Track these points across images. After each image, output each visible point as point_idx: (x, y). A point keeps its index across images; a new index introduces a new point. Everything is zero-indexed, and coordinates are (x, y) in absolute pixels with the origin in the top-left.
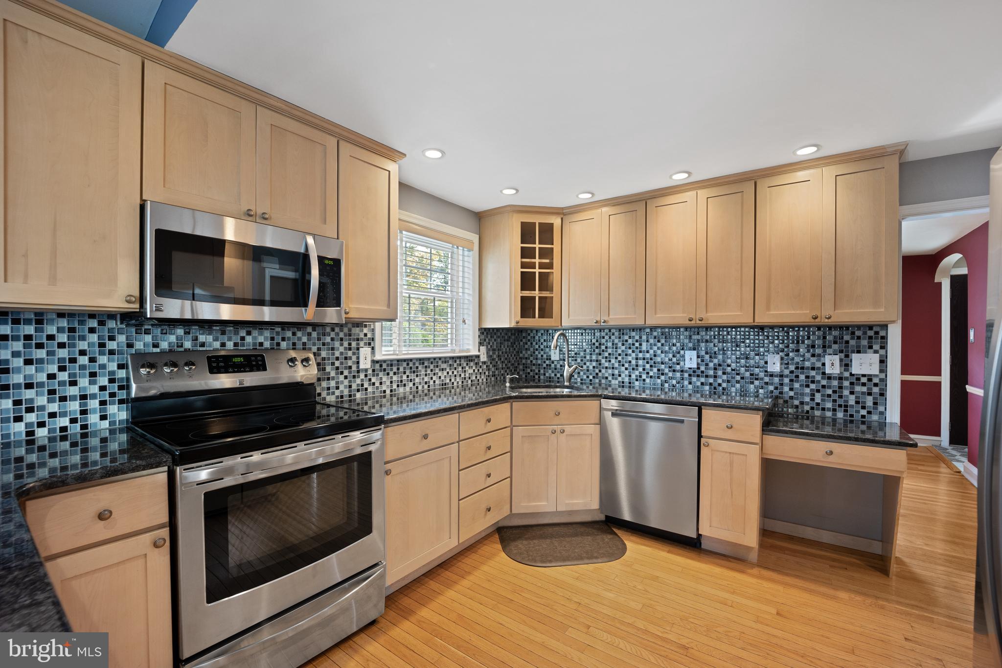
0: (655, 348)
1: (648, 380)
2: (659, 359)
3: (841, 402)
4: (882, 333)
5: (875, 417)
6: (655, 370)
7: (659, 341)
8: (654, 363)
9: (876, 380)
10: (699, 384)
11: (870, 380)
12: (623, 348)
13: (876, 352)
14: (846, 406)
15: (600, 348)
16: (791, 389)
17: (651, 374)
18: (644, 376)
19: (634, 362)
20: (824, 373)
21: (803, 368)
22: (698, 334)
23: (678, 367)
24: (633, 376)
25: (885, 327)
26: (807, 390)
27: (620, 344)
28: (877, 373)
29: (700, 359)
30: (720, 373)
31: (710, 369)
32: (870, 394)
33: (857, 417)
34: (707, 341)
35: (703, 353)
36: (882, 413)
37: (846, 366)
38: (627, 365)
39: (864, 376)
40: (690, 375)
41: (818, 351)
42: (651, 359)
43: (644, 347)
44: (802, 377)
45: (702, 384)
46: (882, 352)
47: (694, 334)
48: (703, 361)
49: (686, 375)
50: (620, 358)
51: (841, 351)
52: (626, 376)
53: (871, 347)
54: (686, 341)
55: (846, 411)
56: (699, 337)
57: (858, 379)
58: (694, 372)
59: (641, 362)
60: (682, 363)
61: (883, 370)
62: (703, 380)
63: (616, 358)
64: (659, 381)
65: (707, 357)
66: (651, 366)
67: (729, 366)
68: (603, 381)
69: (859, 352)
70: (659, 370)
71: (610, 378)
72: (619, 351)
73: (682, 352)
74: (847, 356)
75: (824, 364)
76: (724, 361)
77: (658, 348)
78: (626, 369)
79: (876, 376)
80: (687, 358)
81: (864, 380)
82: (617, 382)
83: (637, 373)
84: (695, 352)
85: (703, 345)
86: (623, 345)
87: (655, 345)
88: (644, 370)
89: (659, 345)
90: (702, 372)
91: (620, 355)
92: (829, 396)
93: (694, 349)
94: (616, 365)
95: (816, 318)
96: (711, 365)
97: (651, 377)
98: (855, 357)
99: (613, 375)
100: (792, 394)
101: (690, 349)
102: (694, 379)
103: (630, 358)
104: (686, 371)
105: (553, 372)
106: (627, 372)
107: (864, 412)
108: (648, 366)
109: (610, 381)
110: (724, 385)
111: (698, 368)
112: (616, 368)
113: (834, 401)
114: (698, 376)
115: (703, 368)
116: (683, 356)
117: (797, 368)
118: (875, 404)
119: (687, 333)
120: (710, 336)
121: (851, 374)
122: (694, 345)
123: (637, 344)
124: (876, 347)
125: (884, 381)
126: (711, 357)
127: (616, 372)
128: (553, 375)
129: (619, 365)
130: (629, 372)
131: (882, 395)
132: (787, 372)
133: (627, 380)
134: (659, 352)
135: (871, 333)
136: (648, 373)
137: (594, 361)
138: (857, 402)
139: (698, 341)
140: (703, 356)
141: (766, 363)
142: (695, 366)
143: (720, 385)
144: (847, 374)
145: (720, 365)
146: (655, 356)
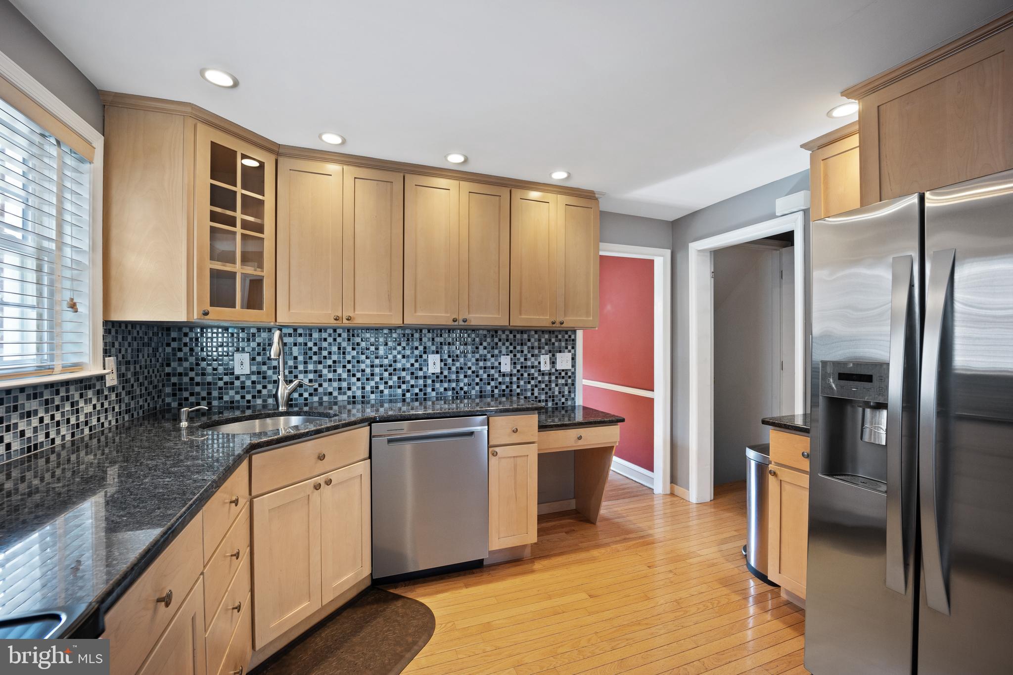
0: (395, 352)
1: (386, 392)
2: (399, 366)
3: (550, 393)
4: (573, 337)
5: (569, 403)
6: (395, 378)
7: (399, 344)
8: (395, 370)
9: (570, 374)
10: (442, 390)
11: (566, 374)
12: (354, 353)
13: (570, 351)
14: (553, 397)
15: (321, 354)
16: (518, 387)
17: (390, 383)
18: (382, 387)
19: (368, 371)
20: (540, 371)
21: (526, 367)
22: (441, 336)
23: (421, 374)
24: (368, 388)
25: (574, 332)
26: (529, 386)
27: (349, 349)
28: (570, 368)
29: (443, 363)
30: (461, 376)
31: (453, 373)
32: (566, 385)
33: (560, 405)
34: (449, 344)
35: (446, 357)
36: (573, 399)
37: (553, 363)
38: (359, 375)
39: (563, 370)
40: (433, 381)
41: (536, 352)
42: (390, 366)
43: (381, 352)
44: (526, 375)
45: (445, 389)
46: (573, 351)
47: (437, 336)
48: (445, 365)
49: (429, 382)
50: (349, 366)
51: (550, 352)
52: (358, 388)
53: (567, 348)
54: (429, 344)
55: (553, 400)
56: (442, 340)
57: (560, 374)
58: (438, 377)
59: (377, 370)
60: (425, 369)
61: (574, 366)
62: (446, 385)
63: (344, 367)
64: (399, 391)
65: (450, 361)
66: (390, 374)
67: (470, 368)
68: (325, 398)
69: (560, 352)
70: (399, 378)
71: (335, 394)
72: (349, 358)
73: (425, 356)
74: (553, 355)
75: (539, 363)
76: (465, 364)
77: (399, 353)
78: (358, 379)
79: (570, 370)
80: (430, 362)
81: (563, 374)
82: (345, 398)
83: (373, 383)
84: (438, 356)
85: (446, 348)
86: (353, 349)
87: (395, 349)
88: (381, 379)
89: (399, 348)
90: (445, 377)
91: (349, 362)
92: (543, 389)
93: (437, 352)
94: (345, 376)
95: (553, 323)
96: (454, 369)
97: (391, 387)
98: (558, 355)
99: (340, 389)
100: (518, 391)
101: (433, 353)
102: (437, 385)
103: (363, 366)
104: (429, 377)
105: (237, 393)
106: (359, 384)
107: (563, 400)
108: (386, 374)
109: (336, 398)
110: (466, 389)
111: (442, 373)
112: (345, 380)
113: (546, 393)
114: (441, 381)
115: (446, 373)
116: (426, 361)
117: (522, 367)
118: (570, 392)
119: (430, 335)
120: (453, 339)
121: (556, 370)
122: (437, 348)
123: (373, 348)
124: (570, 347)
125: (574, 373)
126: (453, 360)
127: (344, 385)
128: (238, 397)
129: (348, 376)
130: (363, 384)
131: (573, 384)
132: (515, 371)
133: (359, 393)
134: (399, 357)
135: (566, 337)
136: (386, 383)
137: (311, 372)
138: (560, 393)
139: (441, 344)
140: (446, 360)
141: (500, 364)
142: (439, 371)
143: (461, 389)
144: (553, 370)
145: (461, 368)
146: (395, 361)
